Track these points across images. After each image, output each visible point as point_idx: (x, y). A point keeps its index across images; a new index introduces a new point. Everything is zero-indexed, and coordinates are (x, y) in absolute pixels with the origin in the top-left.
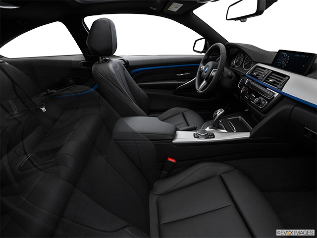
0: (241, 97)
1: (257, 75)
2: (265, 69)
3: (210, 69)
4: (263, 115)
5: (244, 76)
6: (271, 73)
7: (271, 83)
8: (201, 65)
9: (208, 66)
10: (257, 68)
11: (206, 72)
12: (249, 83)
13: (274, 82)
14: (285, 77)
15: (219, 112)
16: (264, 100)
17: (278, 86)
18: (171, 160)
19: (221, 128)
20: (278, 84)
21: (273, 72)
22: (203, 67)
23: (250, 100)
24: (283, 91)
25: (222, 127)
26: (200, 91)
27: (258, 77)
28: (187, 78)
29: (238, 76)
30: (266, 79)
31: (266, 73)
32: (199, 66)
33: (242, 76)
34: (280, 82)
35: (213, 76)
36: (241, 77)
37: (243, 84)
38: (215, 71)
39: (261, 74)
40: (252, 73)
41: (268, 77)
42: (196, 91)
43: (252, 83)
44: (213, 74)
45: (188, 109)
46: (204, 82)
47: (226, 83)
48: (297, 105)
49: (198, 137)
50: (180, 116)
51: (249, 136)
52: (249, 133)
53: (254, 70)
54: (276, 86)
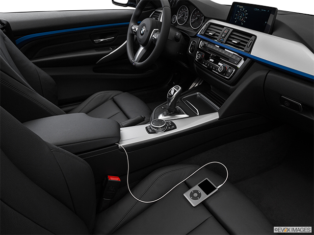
0: (195, 65)
1: (214, 35)
2: (223, 27)
3: (149, 30)
4: (232, 87)
5: (196, 36)
6: (232, 31)
7: (234, 45)
8: (131, 24)
9: (144, 25)
10: (211, 26)
11: (142, 35)
12: (204, 46)
13: (238, 44)
14: (251, 37)
15: (174, 91)
16: (230, 68)
17: (246, 48)
18: (112, 179)
19: (180, 113)
20: (245, 46)
21: (235, 30)
22: (135, 28)
23: (211, 70)
24: (252, 54)
25: (180, 110)
26: (138, 64)
27: (216, 37)
28: (110, 46)
29: (186, 38)
30: (228, 40)
31: (226, 32)
32: (128, 25)
33: (191, 37)
34: (246, 43)
35: (156, 40)
36: (191, 39)
37: (195, 48)
38: (156, 32)
39: (219, 33)
40: (206, 32)
41: (229, 37)
42: (129, 63)
43: (209, 46)
44: (155, 36)
45: (119, 92)
46: (142, 49)
47: (173, 48)
48: (270, 71)
49: (154, 132)
50: (110, 103)
51: (218, 117)
52: (217, 113)
53: (207, 29)
54: (243, 49)
